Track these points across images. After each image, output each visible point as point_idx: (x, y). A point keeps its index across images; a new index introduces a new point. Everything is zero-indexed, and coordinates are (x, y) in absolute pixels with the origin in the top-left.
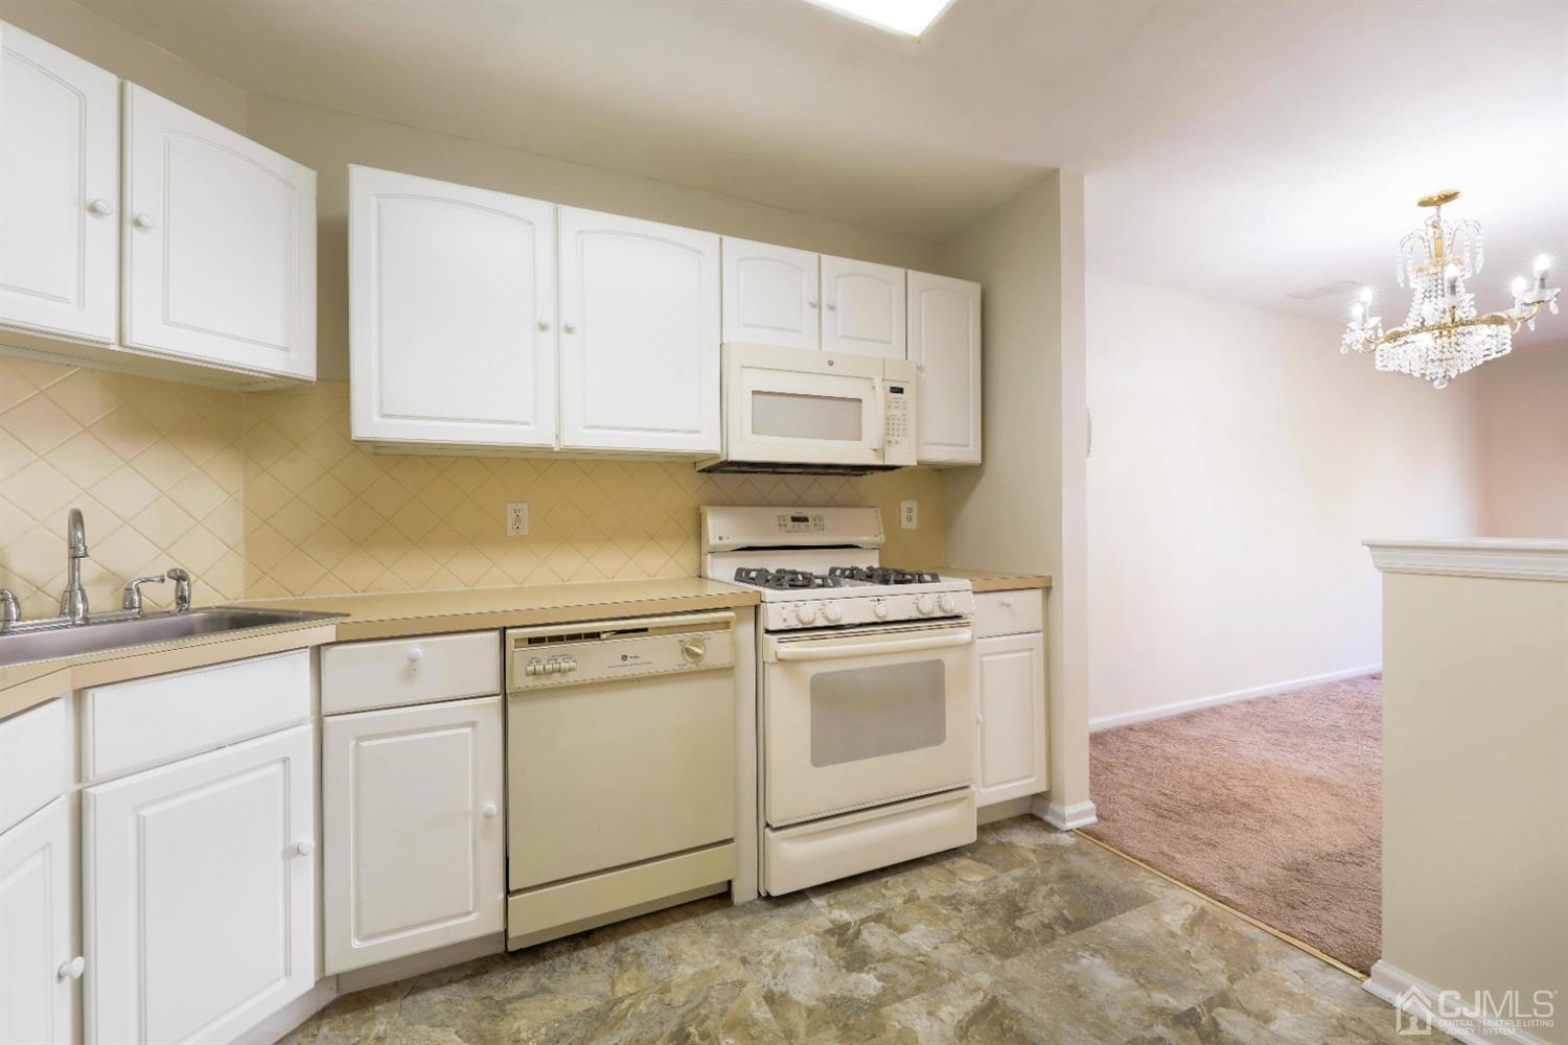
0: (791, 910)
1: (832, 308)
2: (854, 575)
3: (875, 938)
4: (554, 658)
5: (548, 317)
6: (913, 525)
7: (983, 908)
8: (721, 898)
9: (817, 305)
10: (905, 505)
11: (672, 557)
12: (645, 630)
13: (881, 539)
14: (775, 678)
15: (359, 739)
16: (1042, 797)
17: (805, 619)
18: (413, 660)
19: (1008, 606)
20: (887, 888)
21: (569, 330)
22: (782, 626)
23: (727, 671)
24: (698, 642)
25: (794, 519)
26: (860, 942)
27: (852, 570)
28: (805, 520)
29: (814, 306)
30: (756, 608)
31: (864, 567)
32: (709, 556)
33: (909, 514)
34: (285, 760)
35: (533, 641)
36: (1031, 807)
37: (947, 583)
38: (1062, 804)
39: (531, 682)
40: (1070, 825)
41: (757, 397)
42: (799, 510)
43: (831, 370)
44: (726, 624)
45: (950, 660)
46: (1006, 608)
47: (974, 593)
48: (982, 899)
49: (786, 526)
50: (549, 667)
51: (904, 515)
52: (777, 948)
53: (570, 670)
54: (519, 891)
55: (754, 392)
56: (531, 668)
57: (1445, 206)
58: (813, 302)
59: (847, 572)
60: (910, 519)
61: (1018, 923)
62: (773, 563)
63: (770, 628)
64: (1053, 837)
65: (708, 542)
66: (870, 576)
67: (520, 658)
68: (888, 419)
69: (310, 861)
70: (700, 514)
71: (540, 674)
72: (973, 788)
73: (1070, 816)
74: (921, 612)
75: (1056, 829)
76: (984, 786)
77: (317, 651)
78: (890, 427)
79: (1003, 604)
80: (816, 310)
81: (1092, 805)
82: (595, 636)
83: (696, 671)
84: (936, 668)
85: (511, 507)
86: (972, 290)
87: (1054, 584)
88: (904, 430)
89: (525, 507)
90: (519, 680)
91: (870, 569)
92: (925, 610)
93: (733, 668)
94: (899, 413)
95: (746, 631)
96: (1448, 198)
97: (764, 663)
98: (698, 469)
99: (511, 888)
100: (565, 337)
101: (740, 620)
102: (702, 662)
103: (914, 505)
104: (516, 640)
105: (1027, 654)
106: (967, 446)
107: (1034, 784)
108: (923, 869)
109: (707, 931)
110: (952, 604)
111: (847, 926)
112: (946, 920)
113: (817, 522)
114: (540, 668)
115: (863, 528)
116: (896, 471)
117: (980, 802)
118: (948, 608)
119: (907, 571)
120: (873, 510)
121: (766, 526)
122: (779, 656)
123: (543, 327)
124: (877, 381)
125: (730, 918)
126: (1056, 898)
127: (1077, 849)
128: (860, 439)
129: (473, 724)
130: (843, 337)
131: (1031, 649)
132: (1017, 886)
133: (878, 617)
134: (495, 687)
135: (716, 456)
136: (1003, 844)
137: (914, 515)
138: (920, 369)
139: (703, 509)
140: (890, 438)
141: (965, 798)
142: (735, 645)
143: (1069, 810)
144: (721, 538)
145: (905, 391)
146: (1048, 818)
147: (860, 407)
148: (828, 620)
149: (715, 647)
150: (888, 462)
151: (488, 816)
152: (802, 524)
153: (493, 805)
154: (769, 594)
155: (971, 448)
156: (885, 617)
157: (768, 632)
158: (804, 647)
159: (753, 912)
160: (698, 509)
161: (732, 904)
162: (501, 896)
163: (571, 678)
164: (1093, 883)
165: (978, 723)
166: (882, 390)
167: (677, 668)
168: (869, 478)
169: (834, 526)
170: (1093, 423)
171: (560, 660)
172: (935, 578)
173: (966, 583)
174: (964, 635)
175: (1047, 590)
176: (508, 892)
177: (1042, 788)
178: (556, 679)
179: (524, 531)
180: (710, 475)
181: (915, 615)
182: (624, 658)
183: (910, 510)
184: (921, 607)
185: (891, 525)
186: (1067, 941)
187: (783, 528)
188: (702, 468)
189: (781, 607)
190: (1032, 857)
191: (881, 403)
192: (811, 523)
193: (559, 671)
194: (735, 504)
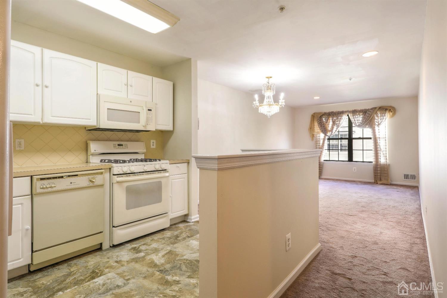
0: (120, 248)
2: (137, 160)
3: (143, 248)
4: (49, 184)
5: (39, 83)
6: (154, 147)
7: (170, 238)
8: (99, 248)
10: (152, 141)
11: (77, 157)
12: (77, 175)
13: (145, 151)
14: (116, 187)
16: (186, 216)
17: (124, 171)
19: (178, 167)
20: (146, 239)
21: (47, 87)
22: (118, 173)
23: (102, 186)
24: (93, 178)
25: (119, 145)
26: (139, 249)
27: (136, 159)
28: (122, 145)
29: (126, 85)
30: (110, 169)
31: (140, 158)
32: (91, 156)
33: (153, 144)
35: (42, 179)
36: (184, 219)
37: (162, 161)
38: (191, 216)
39: (42, 191)
40: (193, 221)
41: (109, 110)
42: (120, 142)
43: (130, 103)
44: (102, 173)
45: (163, 181)
46: (178, 168)
47: (170, 164)
48: (170, 237)
49: (116, 147)
50: (47, 186)
51: (152, 144)
52: (117, 254)
53: (55, 187)
54: (36, 251)
55: (108, 109)
56: (42, 187)
57: (270, 79)
58: (125, 83)
59: (135, 160)
60: (153, 145)
61: (178, 239)
62: (113, 157)
63: (115, 174)
64: (189, 224)
65: (91, 151)
66: (142, 161)
67: (38, 184)
68: (147, 118)
70: (87, 143)
71: (45, 188)
72: (169, 213)
73: (193, 218)
74: (156, 169)
75: (190, 222)
76: (172, 213)
78: (148, 120)
79: (177, 167)
81: (198, 216)
82: (62, 177)
83: (93, 186)
84: (160, 183)
85: (17, 140)
86: (171, 84)
87: (190, 161)
88: (152, 121)
89: (22, 140)
90: (36, 191)
91: (142, 159)
92: (157, 168)
93: (103, 185)
94: (150, 116)
95: (107, 175)
96: (271, 77)
97: (113, 183)
98: (86, 129)
99: (34, 250)
100: (45, 89)
101: (105, 172)
102: (94, 184)
103: (155, 141)
104: (37, 179)
105: (183, 179)
106: (169, 125)
107: (185, 212)
108: (156, 235)
109: (96, 256)
110: (164, 167)
111: (136, 247)
112: (161, 241)
113: (126, 146)
114: (44, 186)
115: (140, 147)
116: (149, 132)
117: (171, 217)
118: (163, 168)
119: (152, 159)
120: (143, 142)
121: (110, 147)
122: (117, 181)
123: (37, 85)
124: (144, 108)
125: (101, 252)
126: (187, 234)
127: (194, 225)
128: (139, 123)
129: (22, 204)
130: (134, 94)
131: (184, 178)
132: (179, 233)
133: (144, 170)
134: (29, 193)
135: (95, 126)
136: (177, 227)
137: (155, 144)
138: (156, 104)
139: (88, 142)
140: (148, 123)
141: (167, 216)
142: (104, 179)
143: (193, 217)
144: (95, 150)
145: (152, 110)
146: (188, 220)
147: (140, 115)
148: (131, 171)
149: (98, 179)
150: (147, 130)
151: (27, 229)
152: (121, 147)
153: (29, 227)
154: (114, 165)
155: (170, 126)
156: (146, 170)
157: (114, 175)
158: (124, 178)
159: (109, 250)
160: (87, 142)
161: (102, 250)
162: (31, 253)
163: (54, 189)
164: (196, 230)
165: (170, 197)
166: (145, 110)
167: (87, 185)
168: (141, 133)
169: (131, 147)
170: (199, 121)
171: (51, 184)
172: (160, 160)
173: (168, 161)
174: (167, 174)
175: (188, 163)
176: (33, 252)
177: (186, 213)
178: (50, 190)
179: (22, 148)
180: (90, 131)
181: (154, 169)
182: (71, 183)
183: (153, 143)
184: (156, 167)
185: (148, 147)
186: (188, 239)
187: (115, 148)
188: (87, 129)
189: (117, 168)
190: (183, 228)
191: (145, 113)
192: (124, 146)
193: (51, 187)
194: (99, 140)
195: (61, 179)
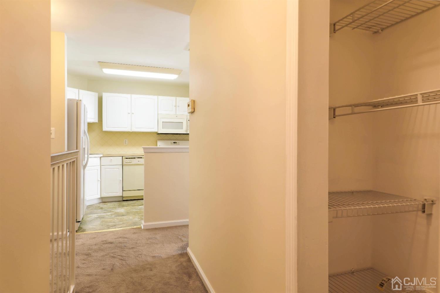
1: (179, 106)
9: (176, 106)
12: (142, 158)
15: (105, 169)
18: (111, 159)
21: (133, 114)
25: (174, 143)
28: (176, 143)
29: (175, 106)
34: (97, 170)
35: (126, 158)
39: (126, 164)
42: (175, 141)
43: (176, 117)
49: (172, 144)
50: (128, 162)
54: (124, 191)
55: (163, 122)
56: (126, 162)
67: (125, 160)
68: (188, 125)
69: (100, 182)
70: (157, 141)
77: (100, 157)
78: (188, 127)
80: (175, 107)
82: (135, 158)
85: (125, 140)
89: (127, 140)
90: (124, 163)
99: (124, 190)
104: (124, 158)
123: (129, 113)
124: (186, 119)
128: (183, 129)
129: (118, 168)
130: (180, 111)
134: (121, 164)
135: (157, 132)
140: (188, 129)
144: (159, 146)
147: (183, 124)
150: (188, 133)
151: (120, 180)
153: (121, 179)
162: (122, 191)
163: (130, 164)
166: (186, 121)
176: (123, 191)
178: (129, 163)
179: (127, 144)
182: (139, 161)
191: (186, 123)
192: (177, 143)
193: (130, 162)
194: (164, 140)
195: (135, 159)
